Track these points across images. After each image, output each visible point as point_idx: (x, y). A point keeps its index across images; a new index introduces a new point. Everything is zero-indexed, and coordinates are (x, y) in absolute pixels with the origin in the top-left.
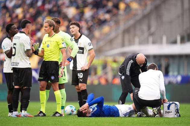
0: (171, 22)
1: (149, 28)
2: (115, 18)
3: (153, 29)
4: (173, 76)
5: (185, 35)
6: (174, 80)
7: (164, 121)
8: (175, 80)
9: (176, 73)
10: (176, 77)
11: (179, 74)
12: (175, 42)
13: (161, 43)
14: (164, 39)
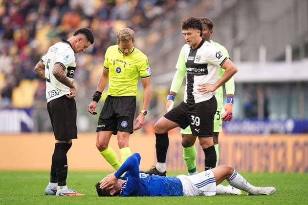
0: (274, 22)
1: (235, 32)
2: (171, 15)
3: (241, 35)
4: (279, 120)
5: (301, 46)
6: (280, 128)
7: (263, 203)
8: (282, 128)
9: (283, 116)
10: (285, 122)
11: (289, 116)
12: (282, 59)
13: (257, 60)
14: (263, 52)
